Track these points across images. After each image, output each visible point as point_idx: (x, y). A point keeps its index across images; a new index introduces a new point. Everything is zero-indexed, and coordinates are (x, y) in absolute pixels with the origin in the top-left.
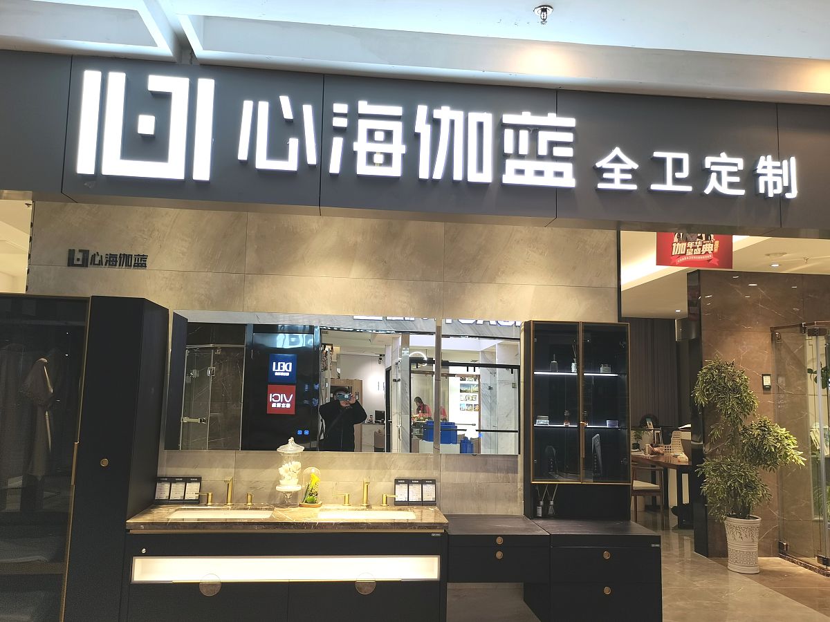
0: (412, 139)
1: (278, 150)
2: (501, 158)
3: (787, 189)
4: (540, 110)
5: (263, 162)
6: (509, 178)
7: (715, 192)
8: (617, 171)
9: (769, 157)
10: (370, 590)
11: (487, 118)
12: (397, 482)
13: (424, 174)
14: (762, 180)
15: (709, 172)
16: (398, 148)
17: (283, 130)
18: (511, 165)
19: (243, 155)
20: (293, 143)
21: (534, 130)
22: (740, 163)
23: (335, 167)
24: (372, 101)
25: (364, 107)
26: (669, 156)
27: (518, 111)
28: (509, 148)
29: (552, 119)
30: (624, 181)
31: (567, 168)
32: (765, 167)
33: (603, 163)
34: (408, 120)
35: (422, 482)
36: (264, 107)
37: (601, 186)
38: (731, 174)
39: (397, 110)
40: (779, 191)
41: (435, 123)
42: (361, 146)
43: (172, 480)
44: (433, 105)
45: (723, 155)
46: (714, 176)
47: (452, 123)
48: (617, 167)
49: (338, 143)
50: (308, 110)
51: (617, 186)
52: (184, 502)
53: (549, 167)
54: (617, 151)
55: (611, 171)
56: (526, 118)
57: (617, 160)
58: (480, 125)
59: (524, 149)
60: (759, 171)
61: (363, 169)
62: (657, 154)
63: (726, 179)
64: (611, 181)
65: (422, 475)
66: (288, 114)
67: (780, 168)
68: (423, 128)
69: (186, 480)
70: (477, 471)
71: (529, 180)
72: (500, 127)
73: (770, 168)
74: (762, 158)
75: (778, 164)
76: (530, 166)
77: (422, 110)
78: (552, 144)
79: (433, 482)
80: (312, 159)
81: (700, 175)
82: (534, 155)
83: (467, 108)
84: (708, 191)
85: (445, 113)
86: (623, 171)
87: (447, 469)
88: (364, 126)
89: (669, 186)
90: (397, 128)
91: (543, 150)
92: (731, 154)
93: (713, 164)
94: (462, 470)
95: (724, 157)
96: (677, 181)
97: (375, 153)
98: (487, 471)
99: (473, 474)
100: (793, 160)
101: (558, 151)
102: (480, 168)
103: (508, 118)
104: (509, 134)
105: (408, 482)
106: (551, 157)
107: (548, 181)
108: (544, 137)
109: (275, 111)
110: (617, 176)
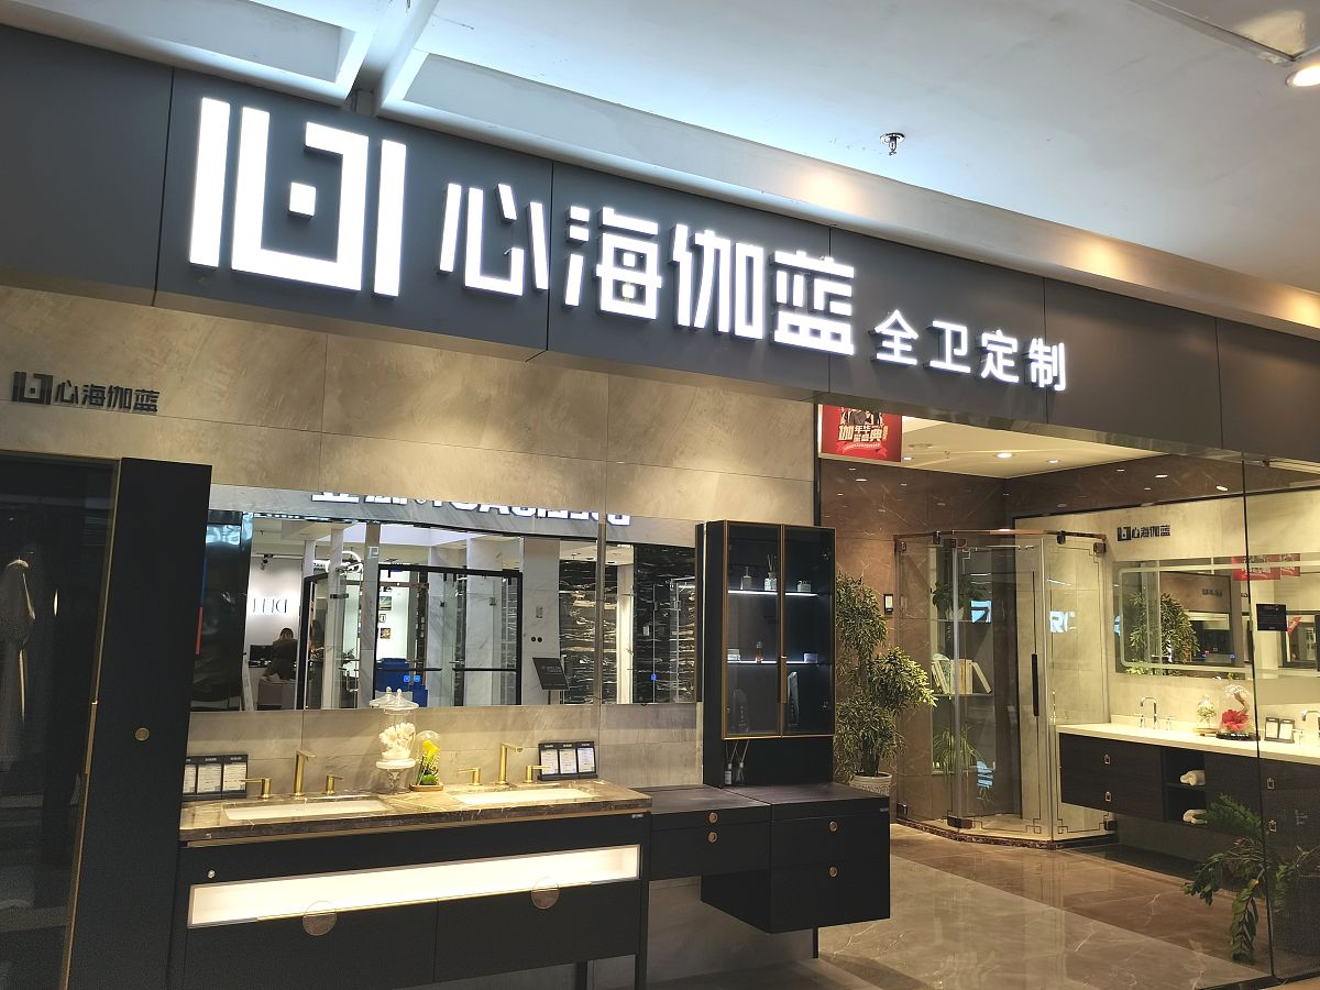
0: (670, 268)
1: (496, 264)
2: (772, 307)
3: (1056, 380)
4: (816, 252)
5: (475, 278)
6: (783, 336)
7: (991, 378)
8: (897, 339)
9: (1041, 340)
10: (553, 901)
11: (758, 253)
12: (542, 747)
13: (683, 319)
14: (1033, 366)
15: (984, 352)
16: (653, 280)
17: (504, 234)
18: (785, 318)
19: (447, 263)
20: (517, 255)
21: (811, 276)
22: (1014, 342)
23: (573, 297)
24: (622, 209)
25: (610, 216)
26: (949, 327)
27: (792, 247)
28: (781, 297)
29: (828, 264)
30: (904, 353)
31: (845, 329)
32: (1036, 352)
33: (882, 328)
34: (666, 241)
35: (577, 746)
36: (477, 196)
37: (881, 356)
38: (1006, 356)
39: (651, 227)
40: (1049, 381)
41: (697, 251)
42: (607, 271)
43: (199, 761)
44: (696, 227)
45: (999, 332)
46: (990, 356)
47: (717, 253)
48: (897, 334)
49: (576, 263)
50: (537, 210)
51: (896, 358)
52: (220, 795)
53: (826, 326)
54: (897, 315)
55: (890, 338)
56: (800, 259)
57: (896, 326)
58: (750, 261)
59: (799, 300)
60: (1031, 356)
61: (608, 303)
62: (937, 324)
63: (1003, 362)
64: (890, 351)
65: (576, 735)
66: (510, 211)
67: (1049, 354)
68: (681, 254)
69: (223, 760)
70: (646, 727)
71: (803, 340)
72: (772, 267)
73: (1041, 353)
74: (1034, 340)
75: (1048, 349)
76: (806, 322)
77: (682, 232)
78: (830, 297)
79: (591, 745)
80: (542, 282)
81: (978, 354)
82: (809, 309)
83: (736, 236)
84: (984, 375)
85: (709, 239)
86: (905, 341)
87: (608, 726)
88: (610, 242)
89: (946, 364)
90: (652, 251)
91: (819, 304)
92: (1007, 332)
93: (990, 342)
94: (628, 726)
95: (999, 336)
96: (956, 359)
97: (624, 283)
98: (659, 726)
99: (642, 731)
100: (1062, 345)
101: (836, 307)
102: (750, 319)
103: (782, 257)
104: (782, 276)
105: (558, 746)
106: (827, 314)
107: (824, 344)
108: (821, 287)
109: (493, 203)
110: (897, 346)
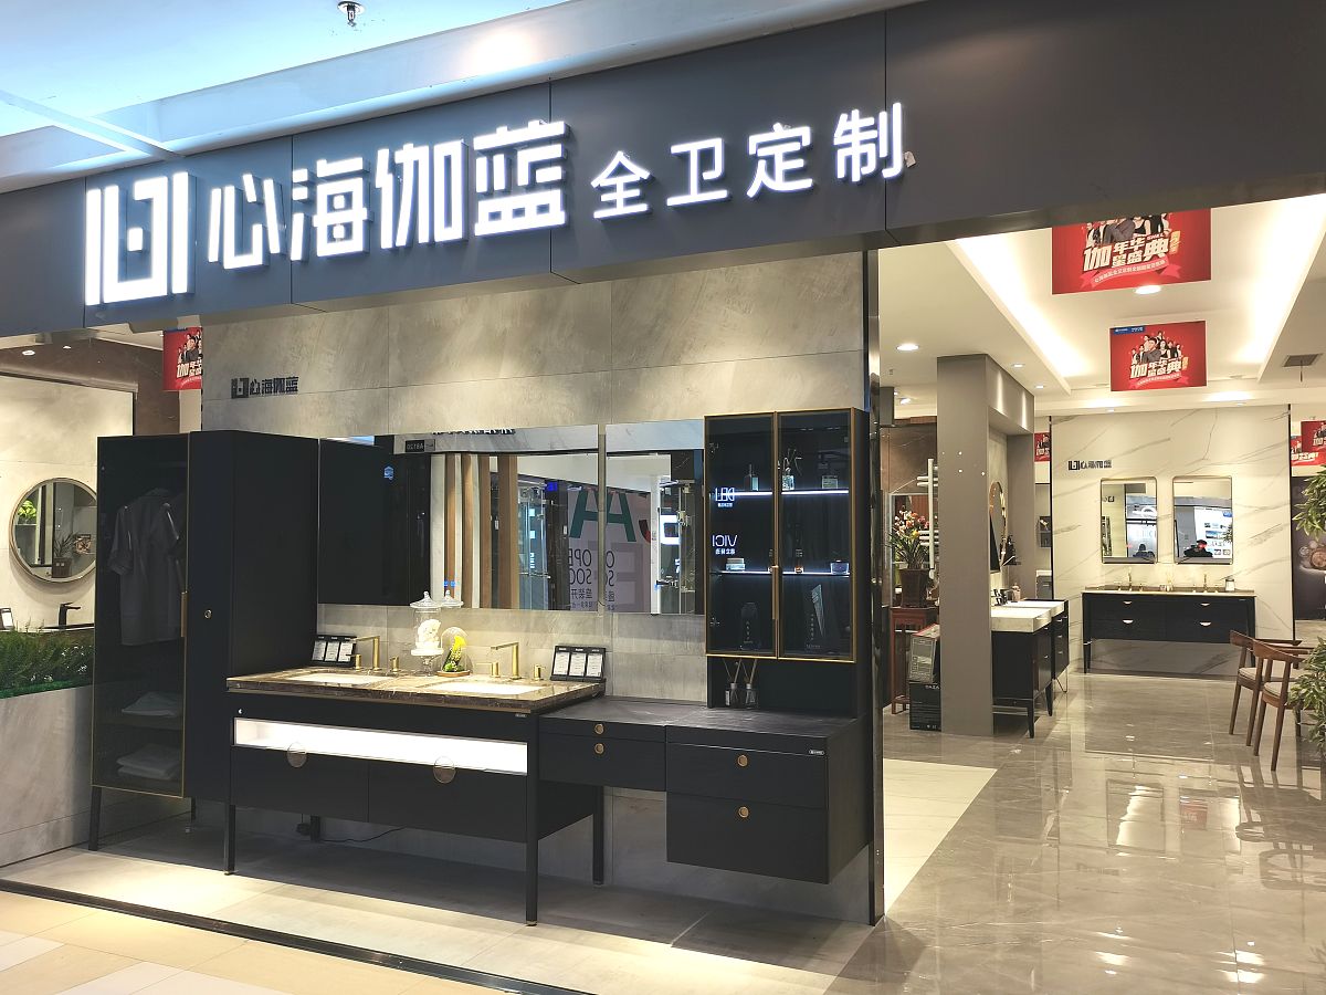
2: (471, 200)
5: (233, 261)
6: (484, 227)
7: (764, 190)
8: (620, 187)
9: (855, 113)
10: (449, 778)
11: (453, 148)
12: (558, 650)
13: (386, 243)
14: (841, 155)
15: (756, 158)
16: (358, 214)
18: (485, 207)
19: (213, 257)
20: (257, 230)
22: (805, 133)
23: (296, 254)
25: (324, 168)
26: (693, 148)
28: (481, 186)
29: (536, 129)
30: (629, 201)
31: (554, 198)
32: (848, 132)
33: (601, 180)
35: (588, 651)
36: (230, 191)
37: (599, 214)
38: (789, 156)
39: (356, 164)
41: (395, 169)
42: (321, 219)
43: (328, 639)
44: (394, 146)
45: (777, 126)
46: (762, 164)
47: (416, 164)
48: (620, 181)
49: (298, 220)
50: (269, 185)
51: (621, 210)
52: (337, 665)
53: (530, 201)
54: (620, 157)
55: (612, 189)
56: (503, 136)
57: (621, 170)
58: (448, 160)
59: (500, 184)
60: (838, 139)
61: (324, 249)
62: (676, 149)
63: (781, 166)
64: (612, 204)
65: (589, 641)
66: (251, 197)
67: (875, 127)
68: (384, 180)
69: (342, 639)
70: (659, 638)
71: (508, 225)
72: (469, 156)
73: (856, 131)
74: (844, 117)
75: (870, 121)
76: (505, 205)
77: (383, 156)
78: (534, 167)
80: (275, 248)
81: (740, 166)
82: (511, 188)
83: (430, 139)
84: (752, 192)
85: (409, 154)
86: (629, 186)
87: (620, 634)
88: (323, 191)
89: (694, 196)
90: (356, 186)
91: (523, 178)
92: (791, 122)
93: (761, 145)
94: (640, 636)
95: (779, 131)
96: (704, 186)
97: (335, 225)
98: (673, 638)
99: (654, 642)
100: (897, 108)
101: (544, 175)
102: (448, 222)
103: (481, 142)
104: (481, 163)
105: (571, 650)
106: (533, 186)
107: (533, 221)
108: (525, 158)
109: (240, 194)
110: (620, 195)
